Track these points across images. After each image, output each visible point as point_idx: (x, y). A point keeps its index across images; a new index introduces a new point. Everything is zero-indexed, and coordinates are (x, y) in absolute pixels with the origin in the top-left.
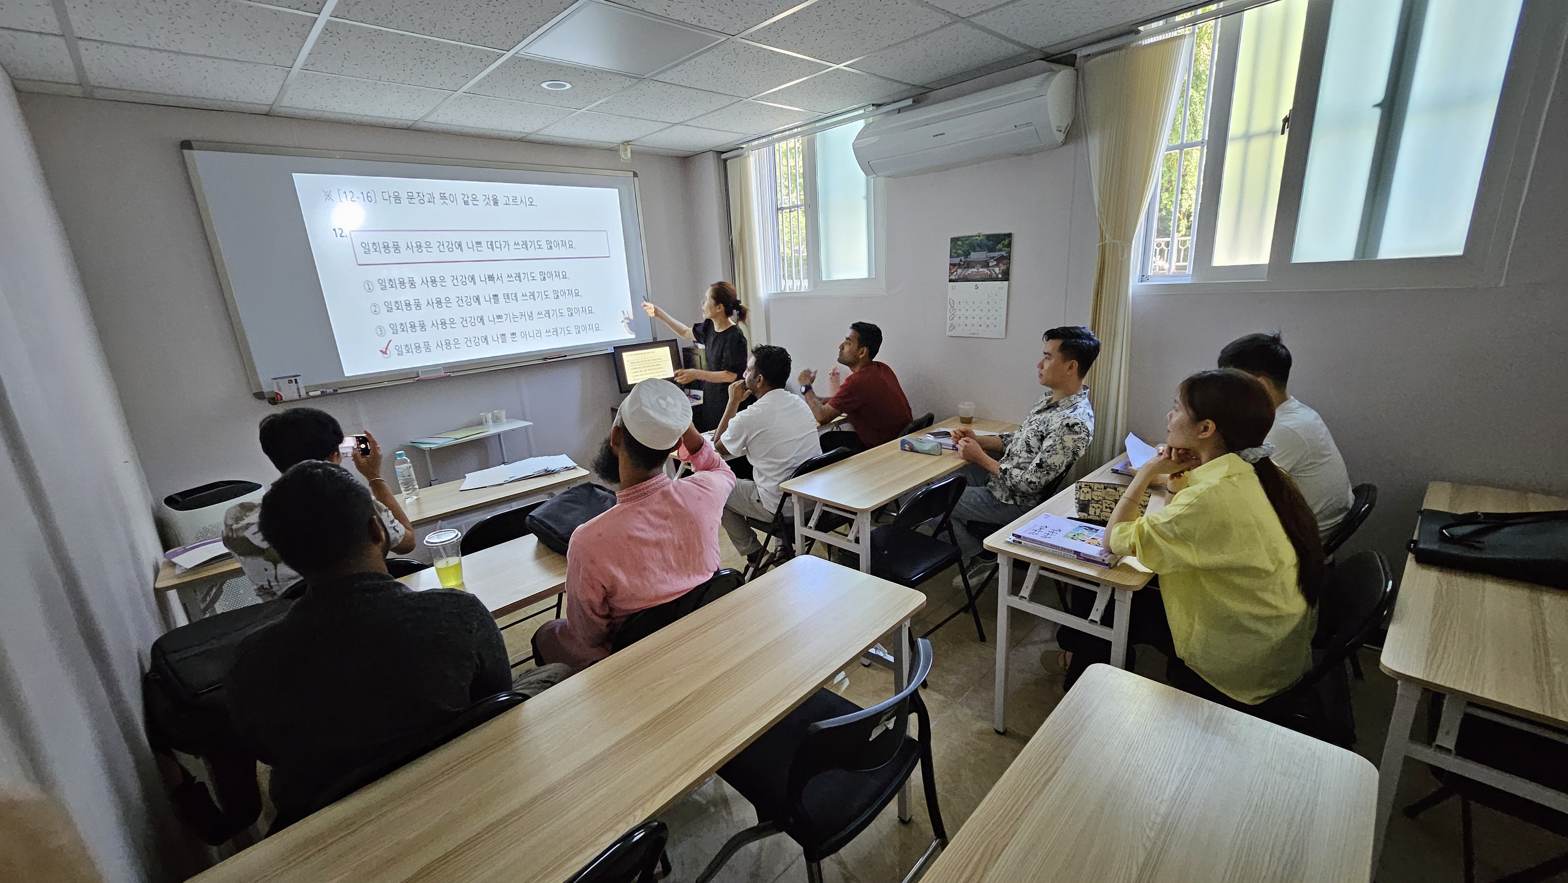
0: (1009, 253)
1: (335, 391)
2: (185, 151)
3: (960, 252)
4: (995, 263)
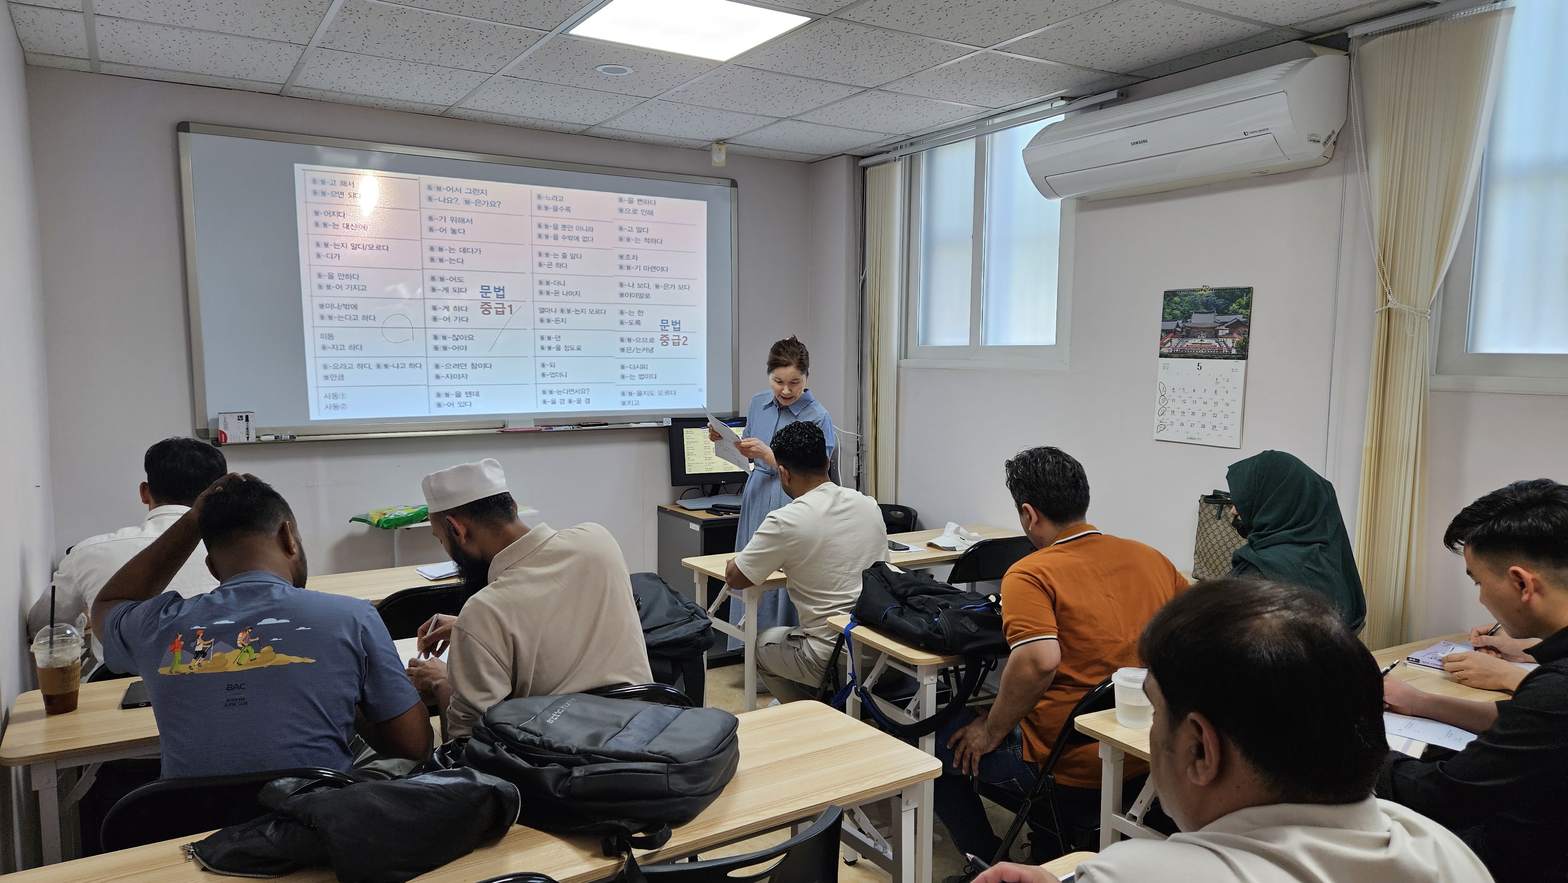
0: (1249, 317)
2: (181, 134)
3: (1178, 312)
4: (1227, 332)
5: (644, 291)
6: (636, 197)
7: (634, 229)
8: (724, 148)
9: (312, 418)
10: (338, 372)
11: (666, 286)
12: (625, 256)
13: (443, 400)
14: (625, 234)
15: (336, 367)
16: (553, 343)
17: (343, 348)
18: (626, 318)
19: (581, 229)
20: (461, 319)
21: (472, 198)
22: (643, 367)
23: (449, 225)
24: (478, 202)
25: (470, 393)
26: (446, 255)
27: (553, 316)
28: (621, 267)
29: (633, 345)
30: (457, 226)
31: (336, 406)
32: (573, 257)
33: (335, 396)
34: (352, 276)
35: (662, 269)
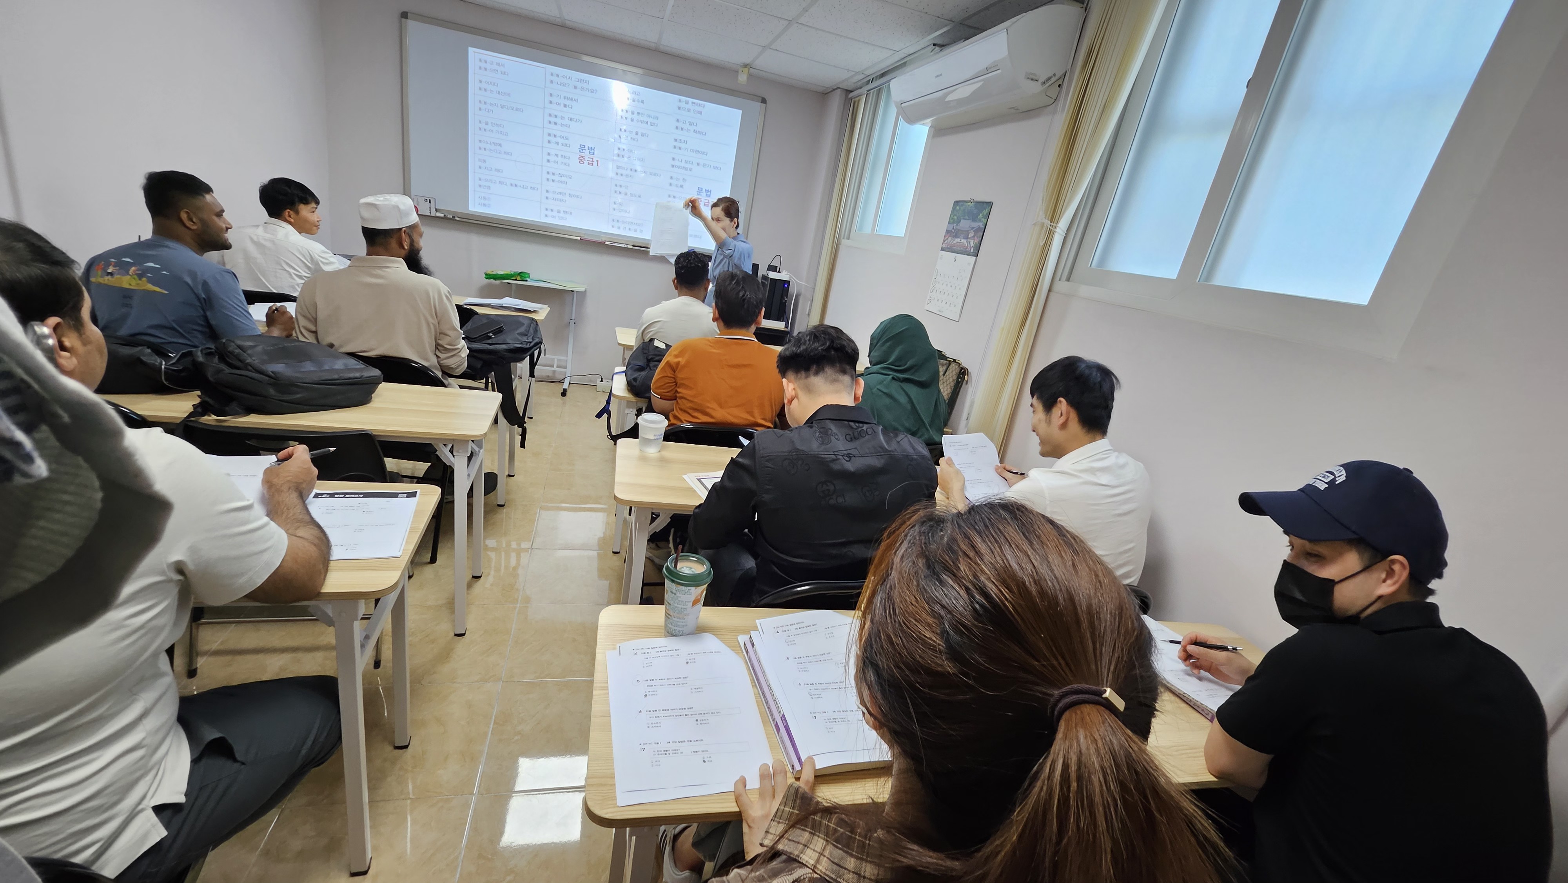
0: (986, 224)
1: (454, 217)
2: (403, 20)
3: (956, 217)
4: (973, 235)
5: (688, 166)
6: (691, 100)
7: (687, 122)
8: (746, 70)
9: (470, 209)
10: (488, 184)
11: (704, 165)
12: (678, 140)
13: (549, 213)
14: (680, 125)
15: (486, 180)
16: (623, 190)
17: (491, 170)
18: (673, 182)
19: (650, 116)
20: (565, 164)
21: (579, 85)
23: (562, 101)
24: (582, 89)
25: (566, 212)
26: (558, 121)
27: (624, 172)
28: (675, 147)
30: (568, 103)
31: (484, 205)
32: (643, 135)
33: (485, 198)
34: (499, 126)
35: (704, 153)
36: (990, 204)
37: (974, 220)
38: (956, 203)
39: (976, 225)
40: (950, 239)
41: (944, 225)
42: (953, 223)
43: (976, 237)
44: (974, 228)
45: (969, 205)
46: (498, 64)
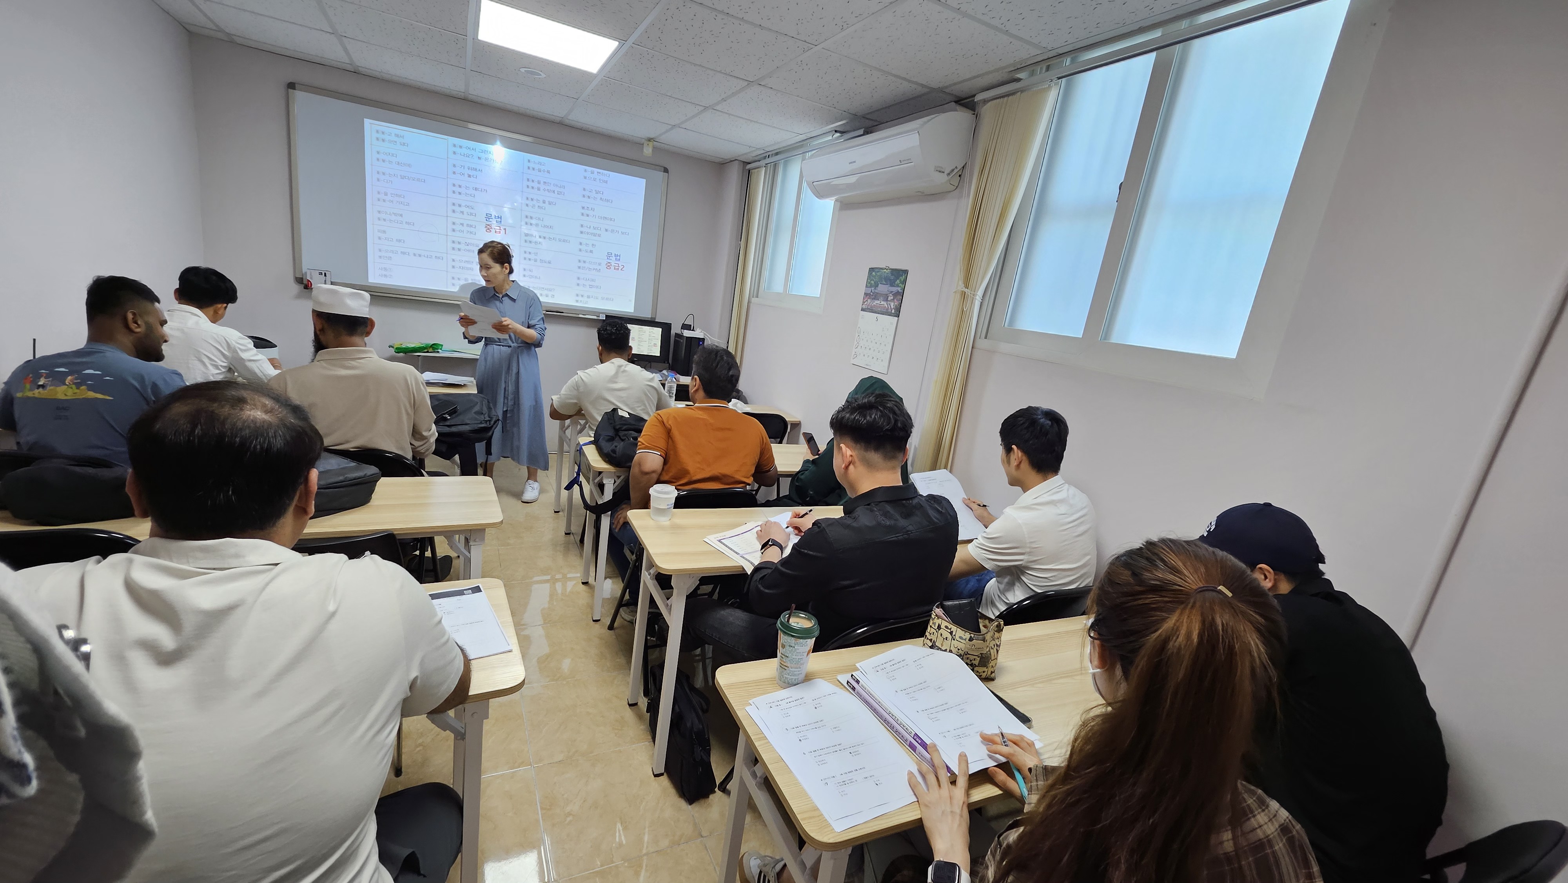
0: (904, 289)
2: (289, 90)
3: (872, 282)
4: (892, 298)
5: (598, 232)
6: (596, 170)
7: (594, 191)
8: (651, 144)
9: (370, 281)
10: (389, 255)
11: (612, 231)
12: (586, 208)
13: (456, 281)
14: (587, 193)
15: (387, 251)
16: (532, 257)
17: (392, 240)
18: (583, 247)
19: (557, 186)
20: (471, 233)
21: (483, 156)
22: (593, 280)
23: (467, 172)
24: (486, 159)
26: (462, 190)
27: (533, 239)
28: (583, 214)
29: (586, 265)
30: (471, 173)
31: (385, 276)
32: (550, 203)
33: (385, 269)
34: (400, 196)
35: (611, 219)
36: (906, 272)
37: (892, 285)
38: (872, 270)
39: (894, 289)
40: (869, 301)
41: (862, 289)
42: (871, 287)
43: (895, 300)
44: (892, 292)
45: (885, 272)
46: (397, 135)
